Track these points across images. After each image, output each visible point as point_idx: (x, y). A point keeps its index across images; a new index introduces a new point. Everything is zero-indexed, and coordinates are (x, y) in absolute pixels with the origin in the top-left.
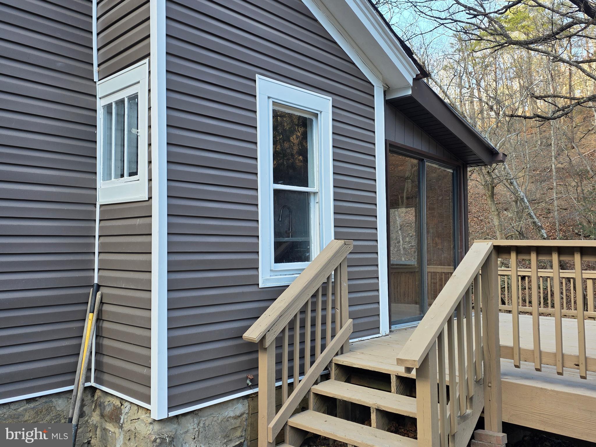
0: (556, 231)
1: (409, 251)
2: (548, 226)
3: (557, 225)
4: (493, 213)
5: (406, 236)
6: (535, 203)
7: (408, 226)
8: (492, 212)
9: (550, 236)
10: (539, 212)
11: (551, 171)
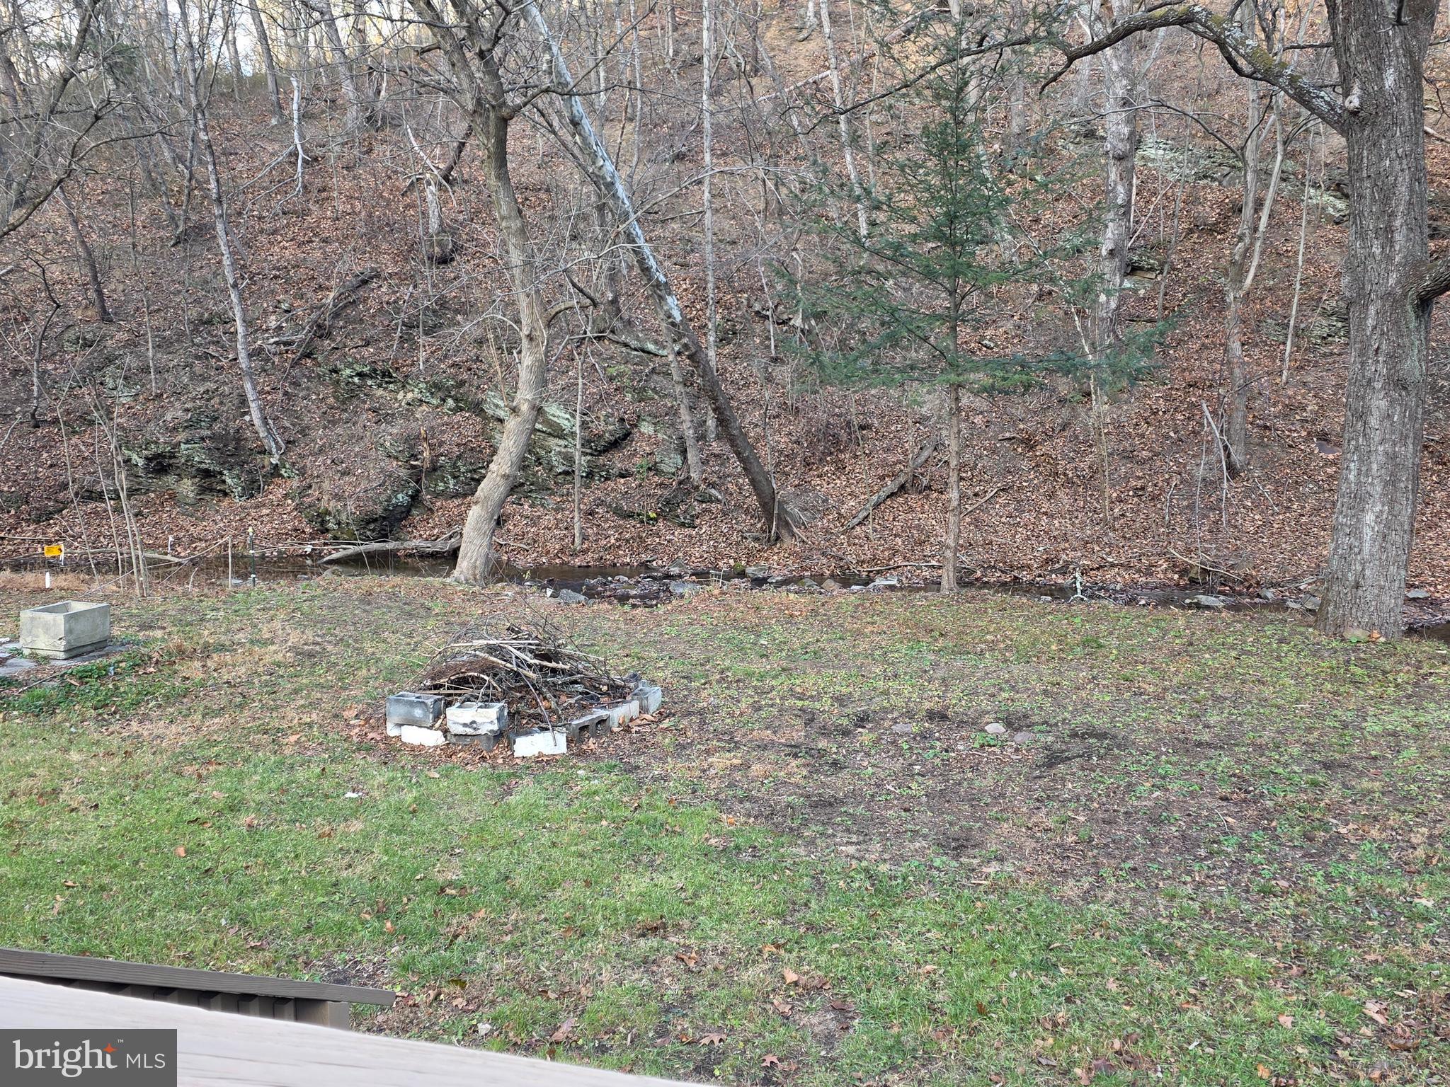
0: (707, 303)
1: (276, 360)
2: (686, 290)
3: (710, 286)
4: (504, 224)
5: (271, 309)
6: (655, 222)
7: (276, 277)
8: (503, 218)
9: (691, 320)
10: (664, 249)
11: (699, 131)
